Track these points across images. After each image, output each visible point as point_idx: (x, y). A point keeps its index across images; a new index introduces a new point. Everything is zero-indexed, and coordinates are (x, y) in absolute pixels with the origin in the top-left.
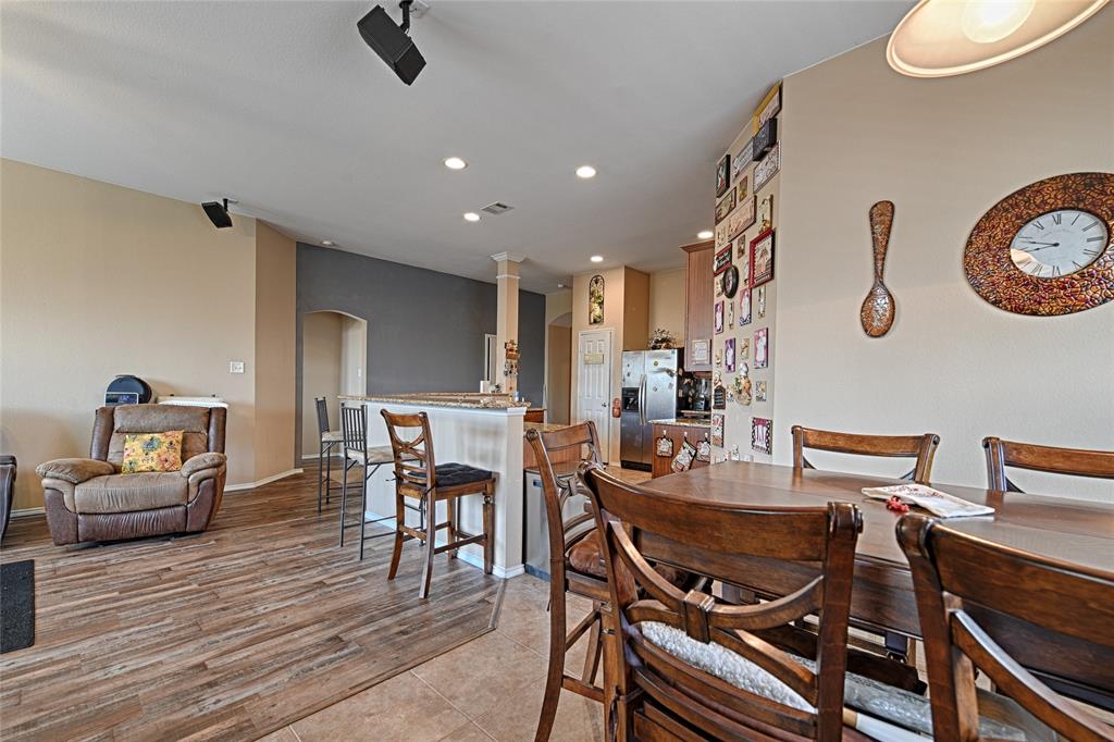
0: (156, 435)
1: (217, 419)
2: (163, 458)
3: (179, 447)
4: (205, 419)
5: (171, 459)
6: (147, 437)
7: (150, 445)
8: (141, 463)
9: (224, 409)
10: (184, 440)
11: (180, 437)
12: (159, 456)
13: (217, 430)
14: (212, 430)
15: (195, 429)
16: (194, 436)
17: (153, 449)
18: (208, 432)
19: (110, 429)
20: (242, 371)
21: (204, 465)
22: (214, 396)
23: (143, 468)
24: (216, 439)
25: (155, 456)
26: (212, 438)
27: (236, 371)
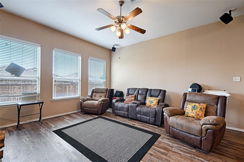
0: (197, 104)
1: (221, 101)
2: (197, 113)
3: (204, 110)
4: (216, 100)
5: (200, 114)
6: (194, 104)
7: (194, 108)
8: (190, 114)
9: (225, 97)
10: (207, 108)
11: (205, 107)
12: (196, 112)
13: (221, 106)
14: (219, 105)
15: (211, 104)
16: (211, 107)
17: (195, 109)
18: (217, 106)
19: (185, 100)
20: (239, 80)
21: (208, 123)
22: (225, 91)
23: (190, 116)
24: (220, 110)
25: (195, 112)
26: (219, 109)
27: (236, 81)
